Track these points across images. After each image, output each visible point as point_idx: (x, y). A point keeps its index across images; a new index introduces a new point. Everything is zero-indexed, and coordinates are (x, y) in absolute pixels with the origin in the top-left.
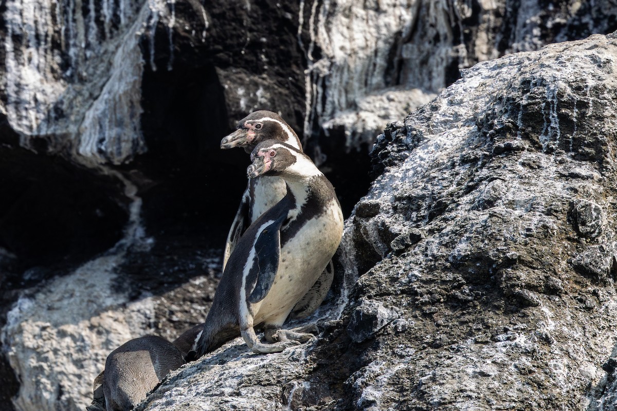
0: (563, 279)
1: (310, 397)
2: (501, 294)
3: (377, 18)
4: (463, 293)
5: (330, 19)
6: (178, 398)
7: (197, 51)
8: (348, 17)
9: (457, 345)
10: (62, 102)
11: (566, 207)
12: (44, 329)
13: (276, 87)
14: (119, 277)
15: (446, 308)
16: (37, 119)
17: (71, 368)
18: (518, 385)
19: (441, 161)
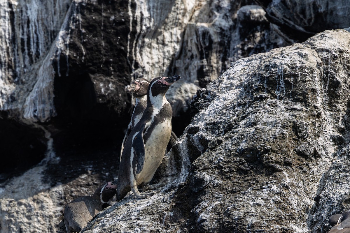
0: (292, 158)
1: (173, 219)
2: (263, 166)
3: (163, 48)
4: (245, 167)
5: (142, 49)
6: (108, 223)
7: (80, 66)
8: (150, 48)
9: (243, 191)
10: (14, 94)
11: (292, 124)
12: (11, 202)
13: (118, 82)
14: (45, 176)
15: (237, 174)
16: (2, 102)
17: (25, 220)
18: (275, 209)
19: (227, 105)
